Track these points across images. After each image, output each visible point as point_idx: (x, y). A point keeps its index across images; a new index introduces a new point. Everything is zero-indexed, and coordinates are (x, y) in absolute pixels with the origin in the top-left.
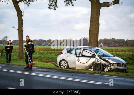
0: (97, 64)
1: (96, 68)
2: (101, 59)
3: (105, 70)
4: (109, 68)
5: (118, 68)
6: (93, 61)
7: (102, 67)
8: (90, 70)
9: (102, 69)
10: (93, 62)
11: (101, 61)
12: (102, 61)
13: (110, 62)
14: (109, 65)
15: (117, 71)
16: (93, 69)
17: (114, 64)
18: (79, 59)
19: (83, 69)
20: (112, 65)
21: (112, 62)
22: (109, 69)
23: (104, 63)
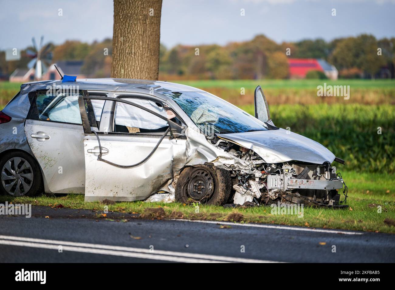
0: (192, 167)
1: (191, 187)
2: (213, 143)
3: (240, 199)
4: (256, 188)
5: (304, 184)
6: (175, 154)
7: (221, 186)
8: (156, 198)
9: (221, 194)
10: (175, 161)
11: (214, 154)
12: (221, 152)
13: (260, 158)
14: (258, 174)
15: (296, 200)
16: (172, 197)
17: (280, 165)
18: (101, 148)
19: (121, 194)
20: (274, 172)
21: (271, 157)
22: (259, 195)
23: (231, 162)
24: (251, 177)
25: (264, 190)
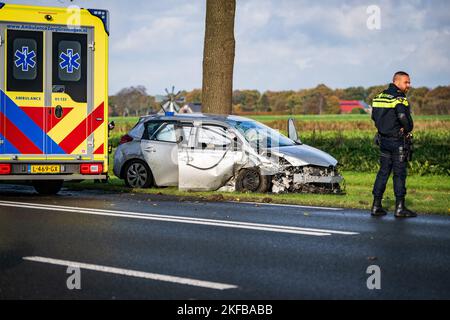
0: (246, 169)
1: (245, 181)
2: (259, 153)
3: (276, 189)
4: (286, 182)
5: (316, 179)
6: (235, 161)
7: (264, 181)
8: (224, 189)
9: (264, 186)
10: (235, 165)
11: (259, 160)
12: (264, 159)
13: (289, 163)
14: (288, 173)
15: (312, 190)
16: (234, 188)
17: (301, 167)
18: (188, 157)
19: (201, 186)
20: (298, 172)
21: (296, 162)
22: (288, 186)
23: (271, 166)
24: (284, 175)
25: (291, 183)
